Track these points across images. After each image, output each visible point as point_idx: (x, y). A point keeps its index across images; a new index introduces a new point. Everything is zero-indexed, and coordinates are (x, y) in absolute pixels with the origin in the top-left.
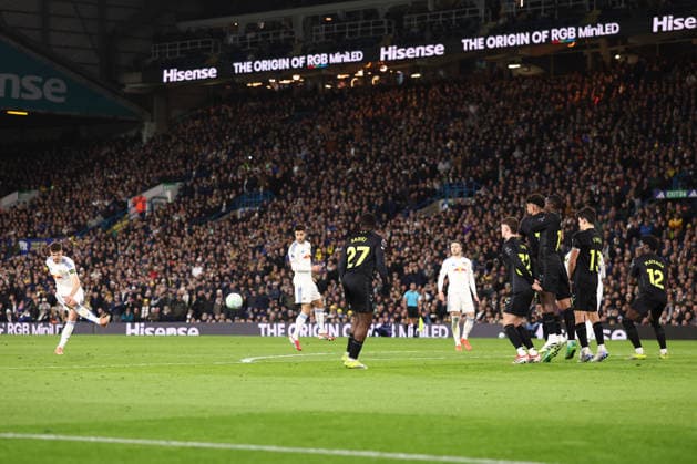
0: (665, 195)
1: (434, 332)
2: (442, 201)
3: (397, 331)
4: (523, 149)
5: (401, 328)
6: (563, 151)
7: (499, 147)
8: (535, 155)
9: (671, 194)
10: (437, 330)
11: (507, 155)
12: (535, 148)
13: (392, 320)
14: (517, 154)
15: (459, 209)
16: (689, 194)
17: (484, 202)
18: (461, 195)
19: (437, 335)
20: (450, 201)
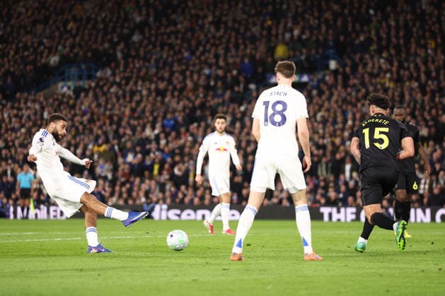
1: (52, 213)
2: (60, 84)
3: (15, 213)
4: (142, 33)
5: (19, 209)
6: (180, 36)
7: (118, 30)
8: (153, 39)
10: (55, 211)
11: (126, 39)
12: (153, 32)
13: (11, 202)
14: (136, 38)
15: (78, 91)
17: (105, 85)
18: (80, 78)
19: (55, 216)
20: (70, 84)
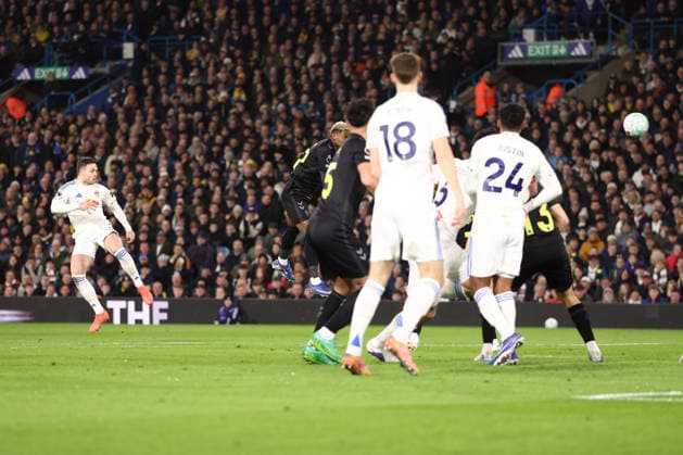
0: (32, 74)
9: (41, 73)
16: (72, 73)
